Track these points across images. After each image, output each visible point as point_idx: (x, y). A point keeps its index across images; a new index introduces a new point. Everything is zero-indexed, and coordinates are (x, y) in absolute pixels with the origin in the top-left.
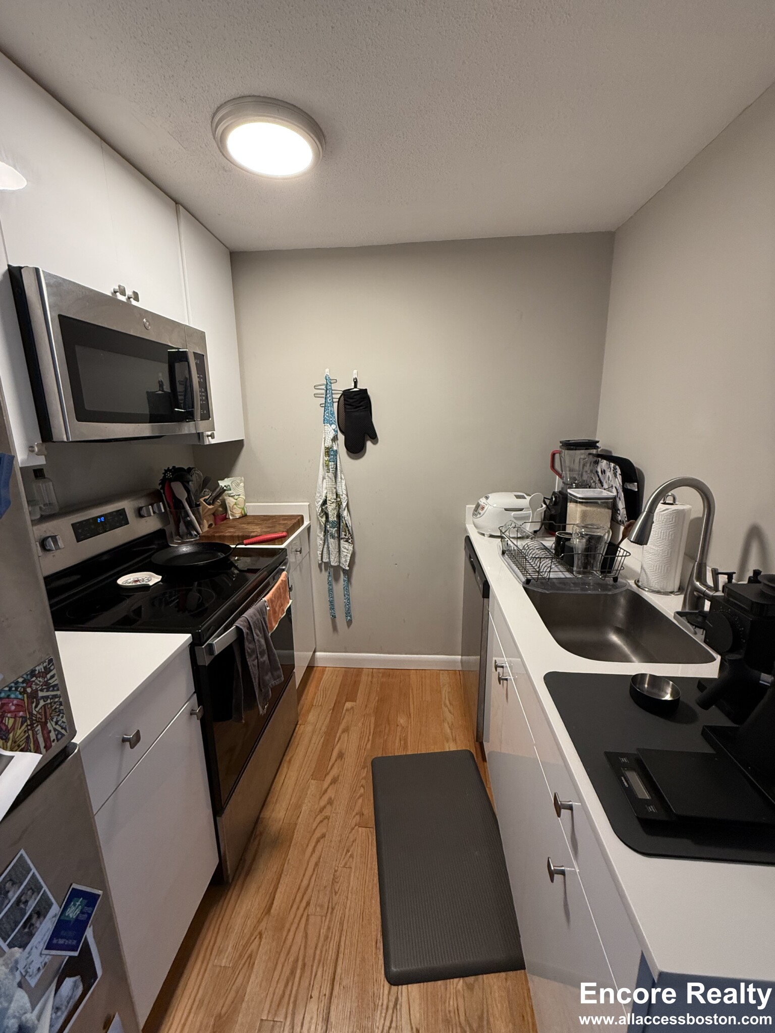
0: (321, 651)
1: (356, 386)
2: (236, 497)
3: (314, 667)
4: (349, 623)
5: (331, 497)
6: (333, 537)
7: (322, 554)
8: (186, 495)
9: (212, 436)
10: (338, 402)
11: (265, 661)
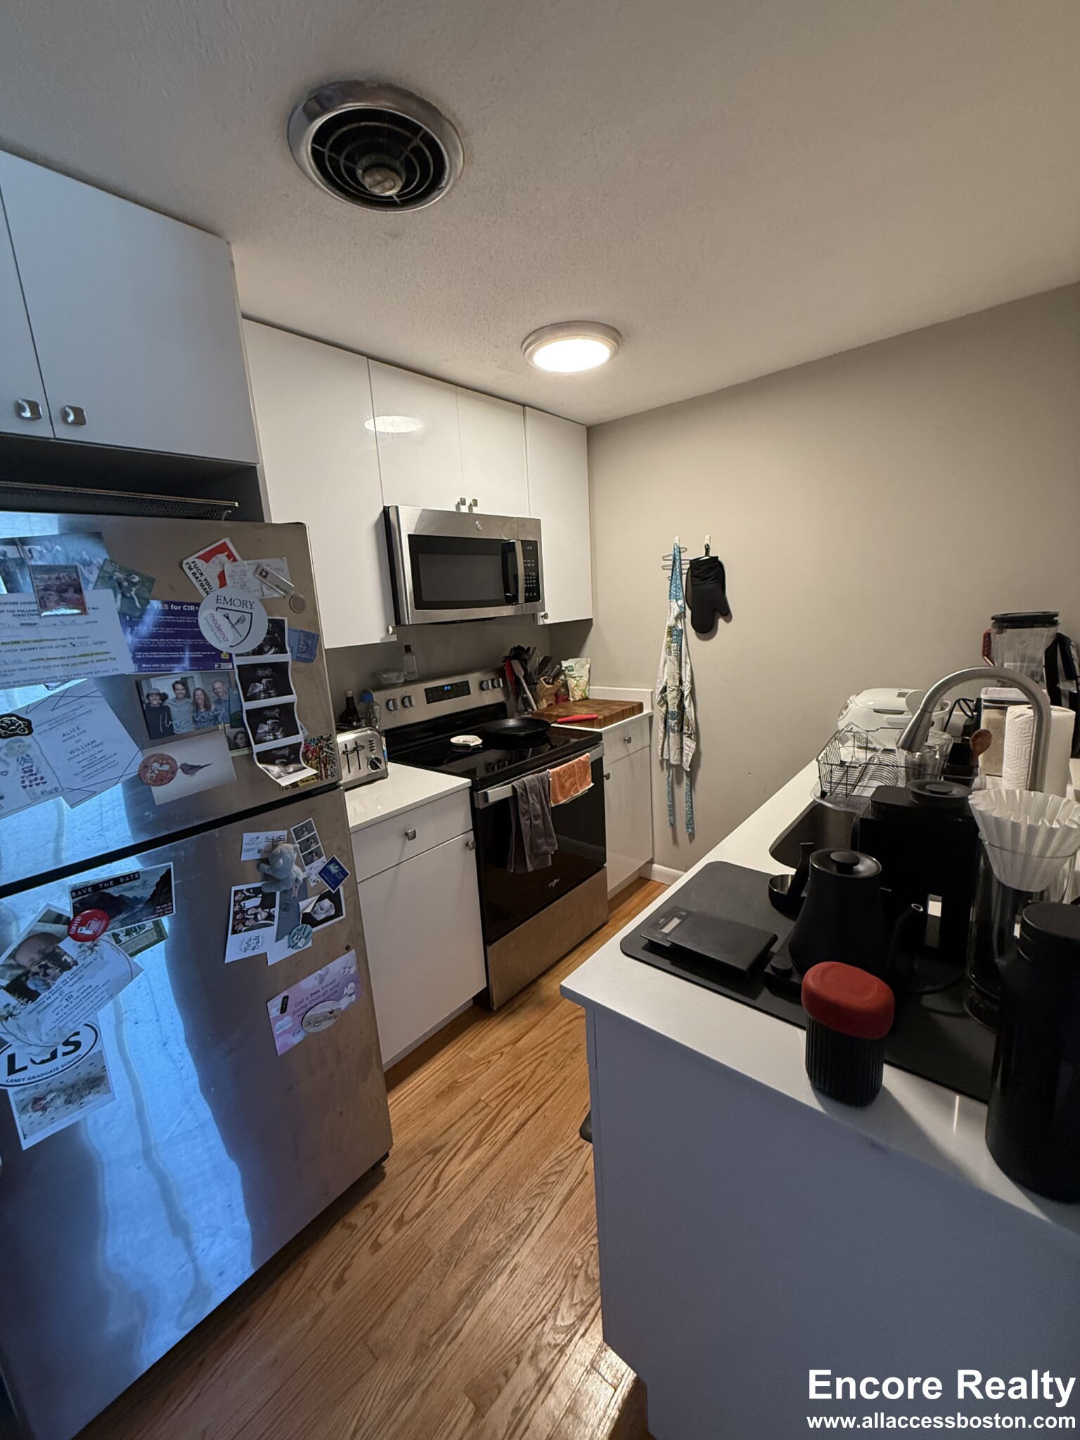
0: (659, 864)
1: (707, 554)
2: (577, 679)
3: (650, 880)
4: (692, 836)
5: (673, 684)
6: (673, 731)
7: (662, 749)
8: (523, 673)
9: (545, 616)
10: (687, 574)
11: (538, 825)
